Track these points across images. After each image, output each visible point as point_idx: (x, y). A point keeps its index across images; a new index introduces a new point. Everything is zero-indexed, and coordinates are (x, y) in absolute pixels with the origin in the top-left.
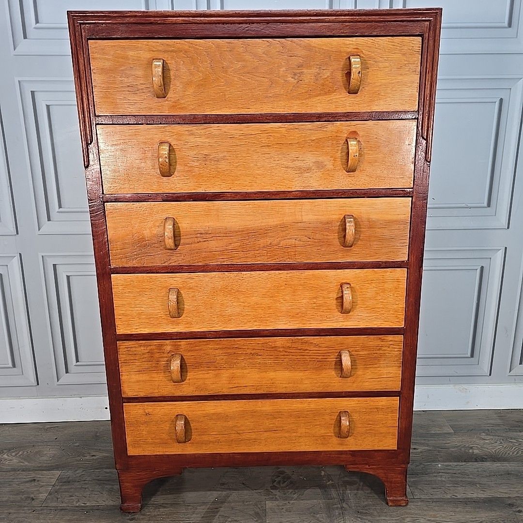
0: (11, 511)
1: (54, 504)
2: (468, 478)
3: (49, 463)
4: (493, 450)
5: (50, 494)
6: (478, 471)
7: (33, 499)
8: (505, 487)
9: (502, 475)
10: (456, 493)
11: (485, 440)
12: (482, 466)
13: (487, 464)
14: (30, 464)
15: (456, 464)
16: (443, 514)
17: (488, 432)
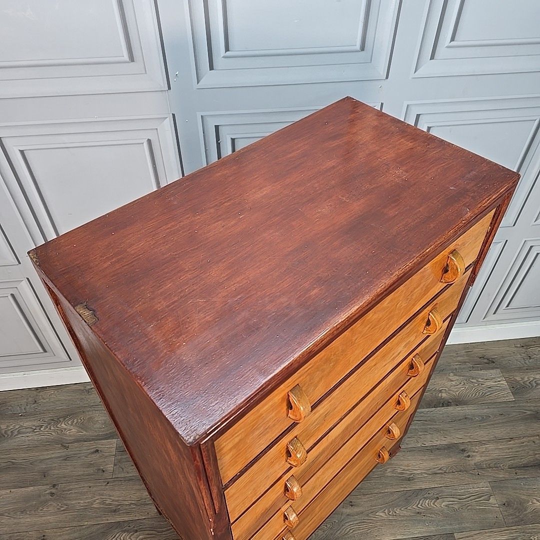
0: (91, 485)
1: (123, 475)
2: (436, 425)
3: (103, 431)
4: (457, 393)
5: (115, 465)
6: (443, 417)
7: (104, 471)
8: (461, 433)
9: (460, 420)
10: (425, 441)
11: (452, 381)
12: (447, 411)
13: (450, 409)
14: (88, 433)
15: (427, 410)
16: (414, 463)
17: (455, 372)
